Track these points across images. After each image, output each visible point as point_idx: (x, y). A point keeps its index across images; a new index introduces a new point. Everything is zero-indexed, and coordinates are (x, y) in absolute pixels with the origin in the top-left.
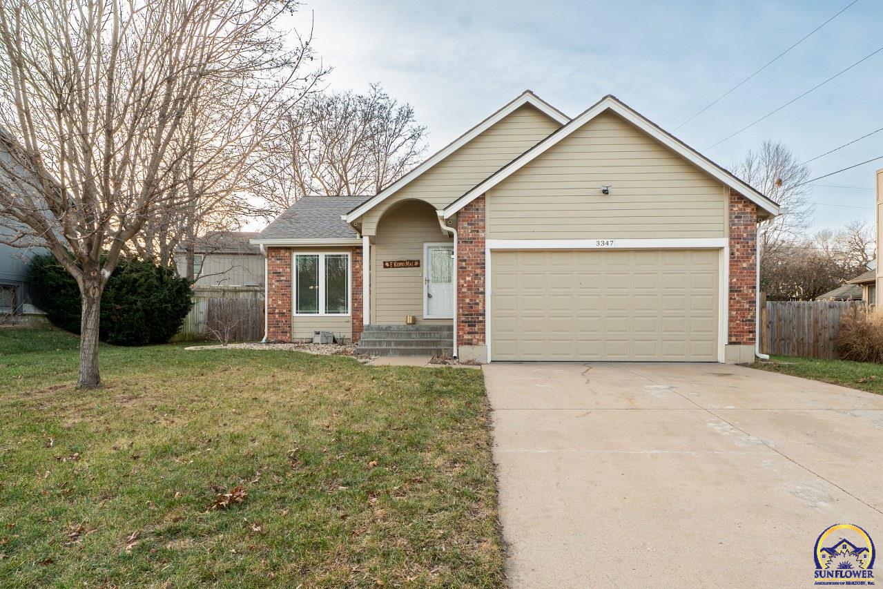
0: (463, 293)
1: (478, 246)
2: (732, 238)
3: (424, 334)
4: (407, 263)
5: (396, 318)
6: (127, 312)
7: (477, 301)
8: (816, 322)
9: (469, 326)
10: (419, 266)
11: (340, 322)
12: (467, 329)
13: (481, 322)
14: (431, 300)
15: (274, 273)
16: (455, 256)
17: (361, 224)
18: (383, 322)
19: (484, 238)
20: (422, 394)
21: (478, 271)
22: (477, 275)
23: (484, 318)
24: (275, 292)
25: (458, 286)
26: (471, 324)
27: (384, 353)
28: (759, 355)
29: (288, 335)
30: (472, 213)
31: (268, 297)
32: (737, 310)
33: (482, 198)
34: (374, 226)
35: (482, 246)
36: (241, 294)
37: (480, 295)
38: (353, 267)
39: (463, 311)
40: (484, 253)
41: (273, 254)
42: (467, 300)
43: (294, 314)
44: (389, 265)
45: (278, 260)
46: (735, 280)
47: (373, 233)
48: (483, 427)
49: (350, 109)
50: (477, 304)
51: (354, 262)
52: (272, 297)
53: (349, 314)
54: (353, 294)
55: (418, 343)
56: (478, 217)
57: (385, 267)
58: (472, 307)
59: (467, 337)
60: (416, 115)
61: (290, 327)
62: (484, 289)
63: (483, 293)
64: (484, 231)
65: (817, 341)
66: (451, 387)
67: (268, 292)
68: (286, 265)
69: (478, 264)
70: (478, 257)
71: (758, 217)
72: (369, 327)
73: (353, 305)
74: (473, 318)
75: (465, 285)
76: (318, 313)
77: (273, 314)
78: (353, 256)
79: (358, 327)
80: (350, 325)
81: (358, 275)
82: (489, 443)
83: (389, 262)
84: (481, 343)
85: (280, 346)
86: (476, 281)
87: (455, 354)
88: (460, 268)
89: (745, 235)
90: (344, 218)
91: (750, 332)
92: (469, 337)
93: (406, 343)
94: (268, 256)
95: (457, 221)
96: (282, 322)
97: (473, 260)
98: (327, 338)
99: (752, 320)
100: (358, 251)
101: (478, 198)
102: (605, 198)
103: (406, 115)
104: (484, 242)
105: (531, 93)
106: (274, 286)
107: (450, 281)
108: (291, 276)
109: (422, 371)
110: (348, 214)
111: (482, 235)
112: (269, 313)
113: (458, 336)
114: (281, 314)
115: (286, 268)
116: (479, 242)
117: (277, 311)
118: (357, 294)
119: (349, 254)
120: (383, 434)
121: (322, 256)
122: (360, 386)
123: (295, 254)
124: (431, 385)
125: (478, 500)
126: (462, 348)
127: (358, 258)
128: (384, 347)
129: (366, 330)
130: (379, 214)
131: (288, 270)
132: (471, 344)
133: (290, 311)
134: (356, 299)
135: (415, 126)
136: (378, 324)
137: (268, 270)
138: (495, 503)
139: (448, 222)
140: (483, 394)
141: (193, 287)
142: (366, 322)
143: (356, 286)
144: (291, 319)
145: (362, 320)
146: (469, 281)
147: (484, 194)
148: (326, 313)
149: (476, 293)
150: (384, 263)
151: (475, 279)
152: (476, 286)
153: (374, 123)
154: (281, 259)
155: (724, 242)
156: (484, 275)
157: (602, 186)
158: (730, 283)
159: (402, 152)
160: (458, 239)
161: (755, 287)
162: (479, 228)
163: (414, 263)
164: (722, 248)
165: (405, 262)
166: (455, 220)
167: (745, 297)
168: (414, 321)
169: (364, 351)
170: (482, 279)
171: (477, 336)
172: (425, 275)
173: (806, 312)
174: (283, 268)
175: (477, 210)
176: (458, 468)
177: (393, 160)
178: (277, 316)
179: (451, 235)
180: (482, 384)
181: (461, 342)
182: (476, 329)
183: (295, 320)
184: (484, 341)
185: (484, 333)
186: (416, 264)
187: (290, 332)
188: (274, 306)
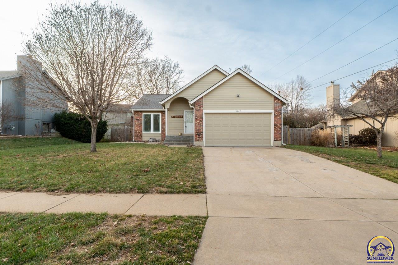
0: (196, 126)
1: (201, 112)
2: (275, 110)
3: (184, 138)
4: (179, 117)
5: (176, 134)
6: (88, 132)
7: (201, 128)
8: (304, 135)
11: (158, 135)
12: (198, 136)
13: (202, 134)
14: (186, 128)
15: (136, 119)
16: (194, 115)
17: (165, 105)
18: (172, 135)
20: (186, 153)
21: (201, 119)
25: (195, 124)
26: (199, 135)
27: (172, 144)
28: (283, 144)
30: (199, 102)
31: (134, 127)
32: (276, 131)
33: (202, 98)
34: (169, 105)
36: (119, 126)
38: (162, 117)
39: (196, 131)
40: (203, 114)
41: (136, 113)
42: (198, 128)
43: (143, 132)
46: (275, 122)
47: (169, 107)
48: (202, 159)
49: (158, 64)
50: (201, 129)
52: (136, 127)
53: (161, 132)
54: (162, 126)
55: (183, 141)
56: (201, 103)
57: (172, 118)
58: (199, 130)
59: (198, 139)
60: (180, 66)
61: (141, 136)
63: (202, 126)
65: (305, 140)
66: (193, 152)
69: (201, 117)
70: (201, 115)
71: (282, 104)
72: (167, 136)
73: (162, 130)
74: (199, 133)
75: (197, 124)
76: (150, 132)
79: (164, 136)
80: (161, 136)
81: (164, 120)
82: (203, 162)
84: (202, 141)
85: (140, 142)
86: (200, 122)
87: (194, 144)
88: (195, 118)
89: (278, 109)
90: (160, 103)
91: (280, 137)
93: (179, 141)
94: (134, 114)
95: (195, 104)
96: (139, 135)
97: (199, 116)
98: (154, 140)
99: (281, 134)
100: (163, 113)
101: (201, 98)
102: (238, 98)
103: (177, 65)
104: (203, 111)
105: (217, 65)
106: (136, 124)
107: (192, 122)
108: (142, 121)
109: (185, 148)
110: (161, 101)
111: (202, 109)
112: (135, 132)
113: (195, 139)
114: (139, 132)
117: (137, 131)
119: (161, 114)
120: (177, 160)
121: (152, 114)
122: (168, 151)
123: (143, 114)
124: (188, 151)
125: (200, 171)
126: (196, 142)
127: (164, 115)
128: (172, 142)
130: (171, 102)
131: (141, 118)
132: (199, 141)
133: (142, 131)
134: (163, 128)
135: (180, 70)
136: (170, 135)
138: (204, 171)
139: (192, 105)
140: (202, 153)
141: (108, 123)
142: (166, 135)
145: (165, 134)
146: (198, 122)
147: (203, 97)
148: (153, 132)
149: (200, 126)
150: (172, 116)
152: (200, 124)
153: (166, 69)
154: (139, 115)
155: (272, 111)
156: (203, 120)
157: (237, 94)
158: (274, 123)
159: (176, 78)
160: (195, 110)
161: (281, 124)
162: (201, 106)
164: (272, 113)
166: (194, 104)
167: (279, 127)
168: (181, 134)
169: (166, 143)
170: (202, 122)
171: (201, 139)
172: (185, 120)
173: (301, 132)
174: (139, 118)
175: (201, 101)
176: (195, 166)
177: (172, 80)
178: (137, 133)
179: (193, 108)
180: (202, 151)
181: (196, 140)
183: (143, 134)
184: (203, 140)
185: (203, 138)
186: (182, 117)
187: (142, 138)
188: (137, 130)
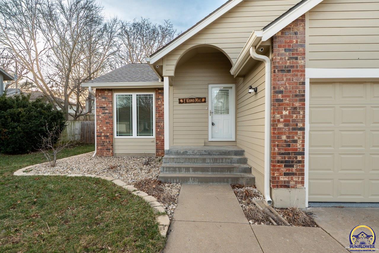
0: (280, 129)
1: (297, 75)
3: (217, 159)
4: (196, 100)
5: (189, 141)
7: (296, 138)
9: (285, 166)
10: (205, 102)
11: (148, 143)
12: (284, 170)
13: (300, 162)
14: (214, 127)
15: (100, 108)
18: (179, 143)
19: (304, 66)
21: (297, 104)
22: (295, 108)
23: (303, 158)
24: (101, 121)
25: (272, 121)
26: (289, 164)
27: (184, 181)
29: (111, 151)
30: (290, 38)
31: (97, 125)
33: (301, 20)
34: (173, 68)
35: (301, 75)
37: (299, 132)
38: (156, 103)
39: (279, 149)
40: (304, 83)
41: (100, 94)
42: (284, 137)
43: (115, 136)
44: (183, 101)
45: (103, 98)
47: (172, 74)
50: (296, 141)
51: (157, 99)
52: (99, 125)
53: (154, 136)
54: (156, 122)
56: (297, 42)
57: (180, 103)
58: (289, 145)
59: (283, 178)
61: (112, 146)
62: (304, 125)
63: (303, 129)
64: (304, 58)
67: (97, 121)
68: (109, 102)
69: (296, 96)
70: (297, 88)
72: (169, 153)
73: (156, 130)
74: (290, 158)
75: (282, 120)
76: (132, 135)
77: (100, 136)
78: (156, 95)
80: (154, 144)
83: (183, 99)
84: (299, 186)
86: (295, 116)
92: (286, 179)
94: (96, 96)
95: (271, 48)
96: (107, 142)
97: (290, 91)
100: (160, 91)
101: (297, 20)
104: (304, 71)
106: (100, 117)
108: (112, 110)
111: (300, 62)
112: (97, 136)
114: (106, 137)
115: (109, 104)
116: (298, 71)
117: (103, 134)
118: (159, 122)
119: (154, 94)
121: (134, 96)
123: (115, 94)
126: (277, 191)
127: (160, 97)
128: (183, 174)
129: (167, 154)
131: (111, 105)
132: (288, 187)
133: (112, 134)
134: (159, 126)
137: (97, 106)
142: (167, 147)
143: (159, 116)
144: (113, 140)
146: (286, 116)
147: (304, 15)
148: (137, 135)
149: (294, 129)
150: (179, 99)
151: (294, 113)
152: (294, 121)
154: (106, 98)
156: (304, 109)
160: (273, 67)
162: (298, 54)
163: (201, 100)
165: (195, 99)
166: (269, 46)
169: (166, 179)
170: (301, 113)
171: (295, 178)
172: (210, 109)
174: (106, 104)
175: (296, 34)
178: (103, 138)
181: (276, 185)
182: (294, 169)
183: (116, 141)
184: (302, 183)
185: (303, 174)
186: (203, 100)
187: (112, 149)
188: (101, 131)
